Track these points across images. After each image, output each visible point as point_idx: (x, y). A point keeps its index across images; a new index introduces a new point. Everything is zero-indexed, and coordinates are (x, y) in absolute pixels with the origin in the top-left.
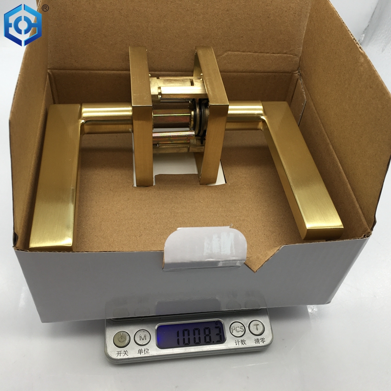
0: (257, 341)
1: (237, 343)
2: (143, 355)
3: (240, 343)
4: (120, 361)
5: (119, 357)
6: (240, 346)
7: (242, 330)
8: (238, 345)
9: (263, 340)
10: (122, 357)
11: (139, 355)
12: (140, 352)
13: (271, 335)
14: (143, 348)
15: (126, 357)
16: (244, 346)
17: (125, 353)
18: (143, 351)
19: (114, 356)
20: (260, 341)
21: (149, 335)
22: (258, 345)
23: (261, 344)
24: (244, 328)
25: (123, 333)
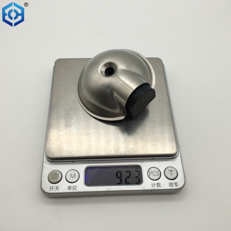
0: (171, 184)
1: (153, 185)
2: (71, 191)
4: (51, 195)
5: (51, 192)
6: (156, 188)
7: (158, 174)
9: (176, 184)
10: (54, 191)
11: (68, 191)
12: (69, 188)
13: (184, 180)
14: (72, 185)
15: (57, 191)
16: (160, 188)
17: (57, 188)
19: (47, 190)
20: (174, 185)
22: (171, 188)
25: (56, 172)
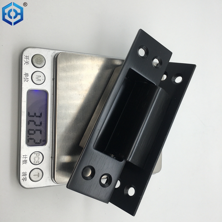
0: (25, 174)
1: (25, 157)
2: (23, 76)
3: (24, 159)
5: (24, 57)
6: (22, 159)
7: (35, 162)
8: (23, 157)
9: (25, 179)
10: (24, 59)
11: (23, 73)
12: (27, 75)
13: (29, 187)
14: (30, 77)
15: (23, 62)
16: (21, 163)
17: (27, 63)
18: (27, 77)
19: (25, 53)
20: (24, 177)
21: (40, 84)
22: (21, 174)
23: (21, 177)
24: (37, 163)
25: (43, 62)
